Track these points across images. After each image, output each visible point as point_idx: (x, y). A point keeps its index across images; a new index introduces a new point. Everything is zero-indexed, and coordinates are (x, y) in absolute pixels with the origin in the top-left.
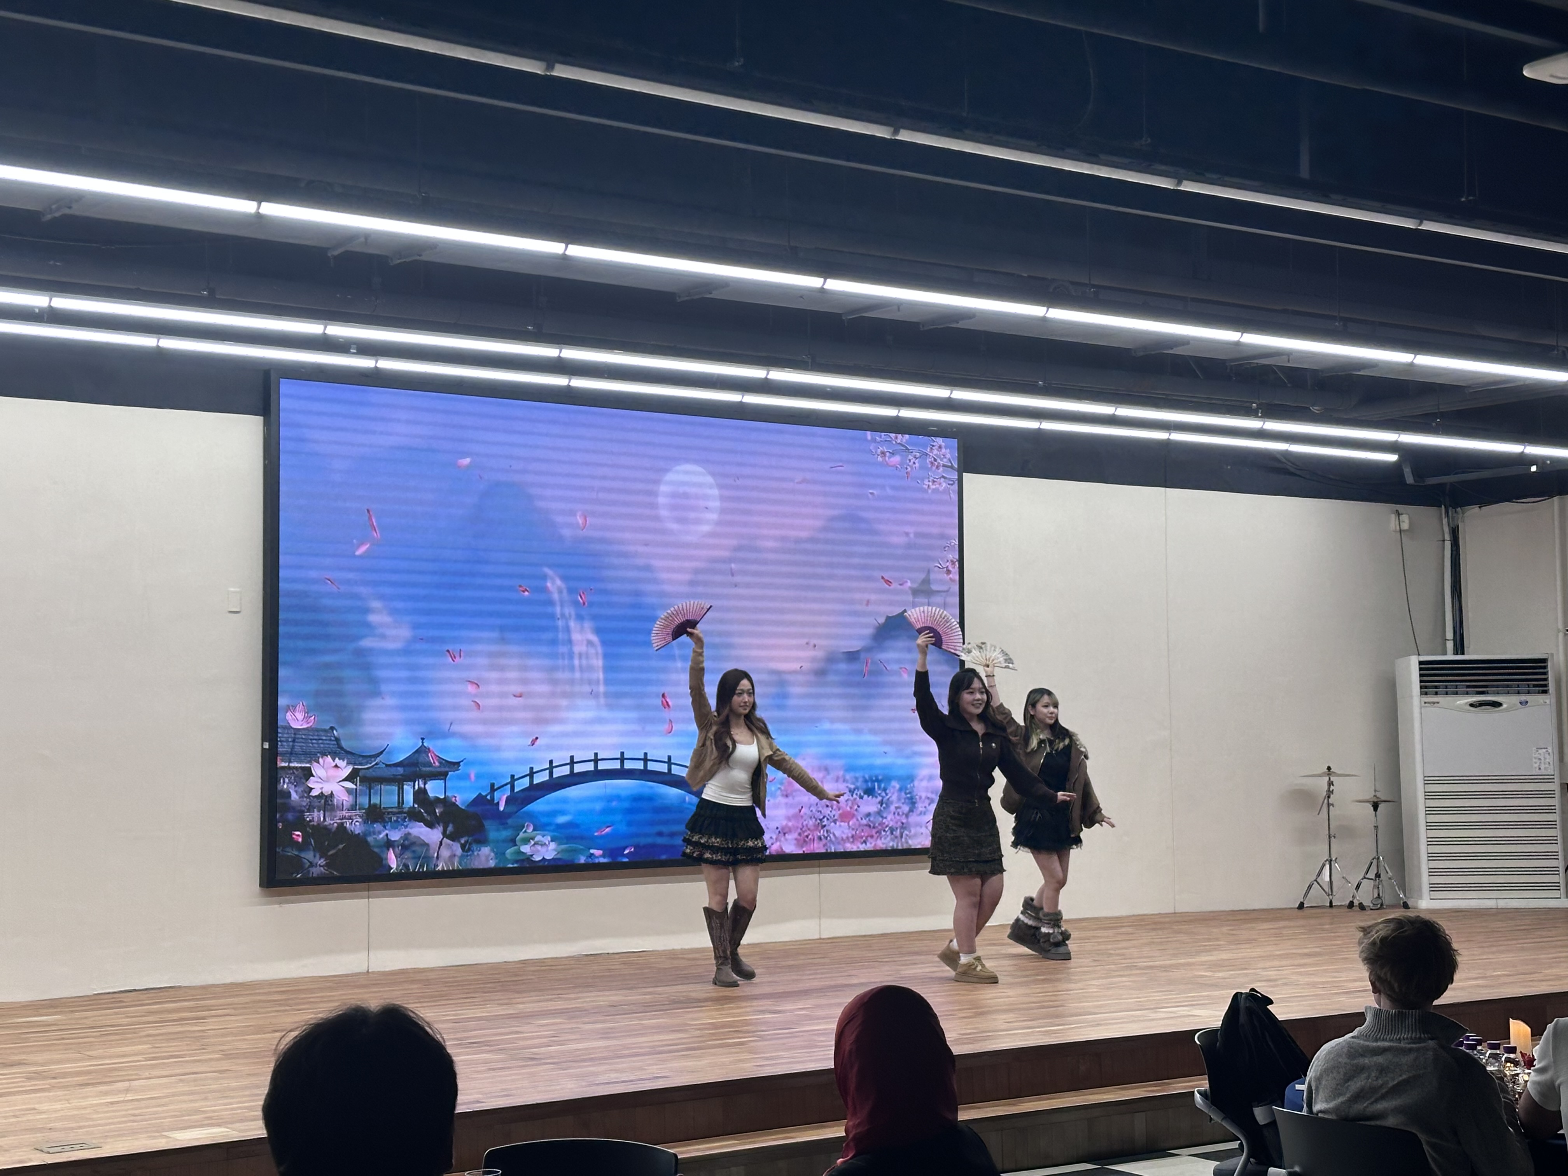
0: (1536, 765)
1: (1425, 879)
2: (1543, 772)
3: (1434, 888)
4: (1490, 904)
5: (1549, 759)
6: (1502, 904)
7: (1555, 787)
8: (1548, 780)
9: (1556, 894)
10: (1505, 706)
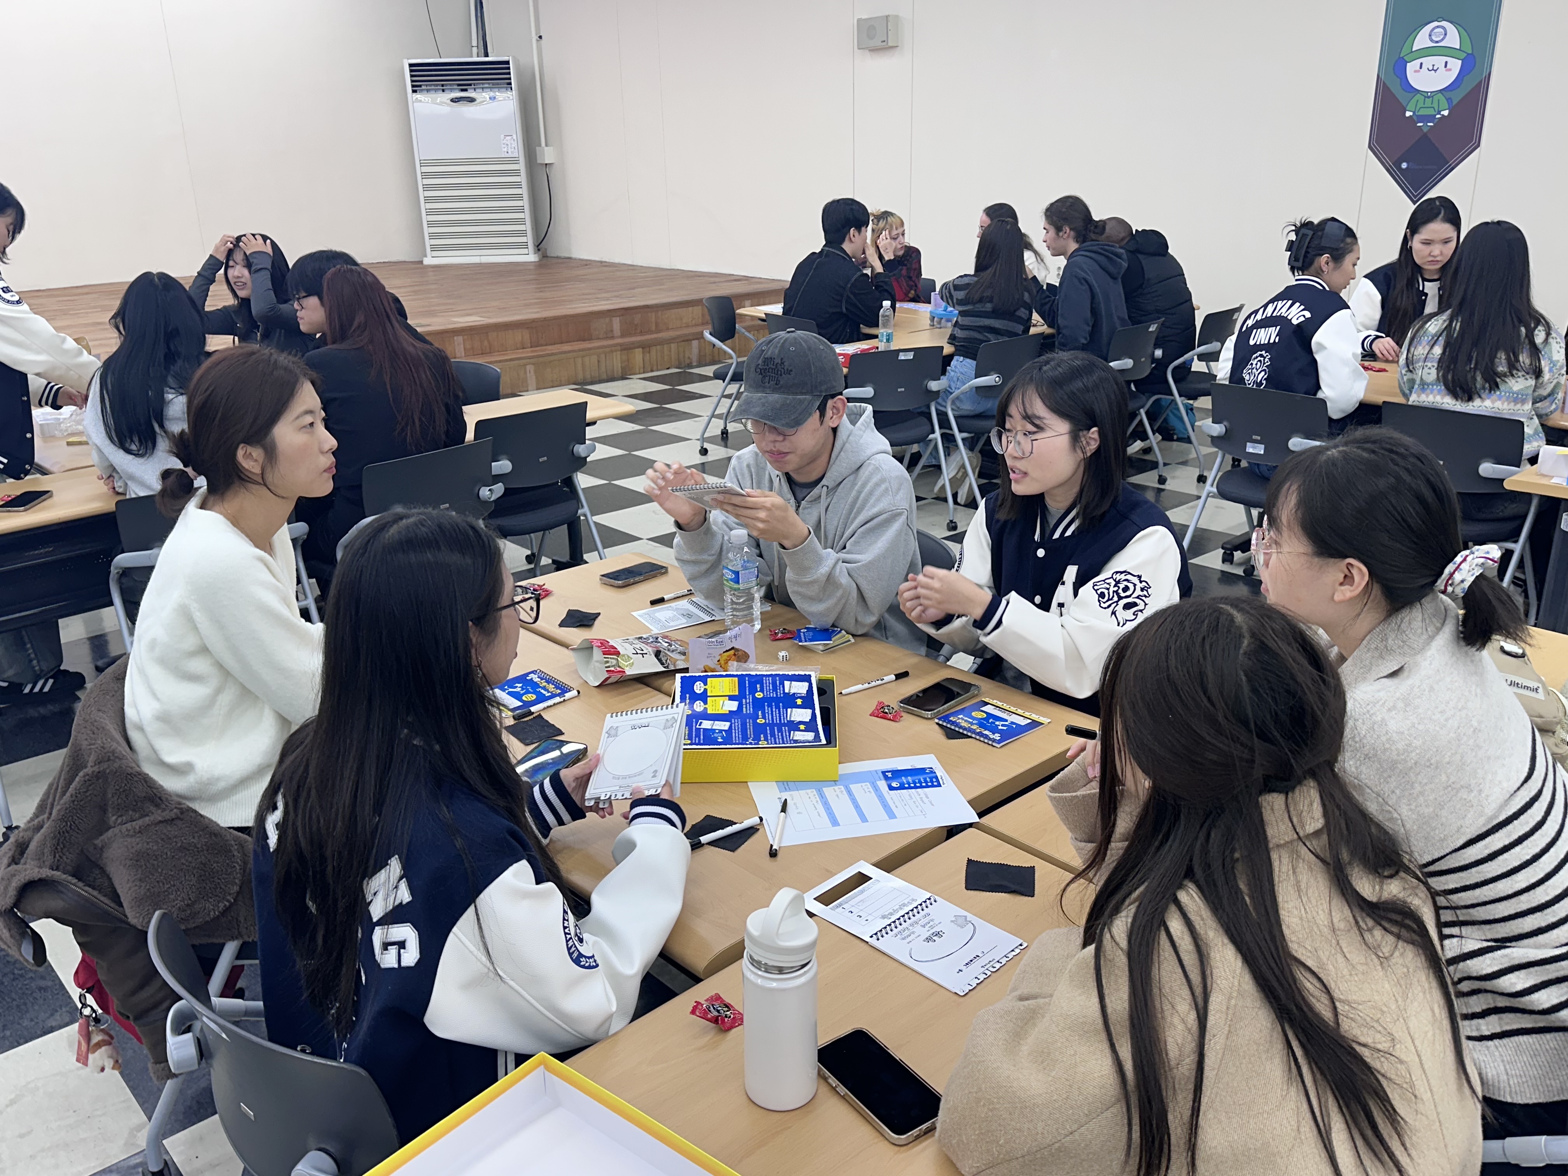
0: (505, 150)
1: (428, 242)
2: (510, 155)
3: (434, 248)
4: (476, 260)
5: (515, 145)
6: (485, 260)
7: (521, 166)
8: (515, 161)
9: (525, 251)
10: (478, 101)
